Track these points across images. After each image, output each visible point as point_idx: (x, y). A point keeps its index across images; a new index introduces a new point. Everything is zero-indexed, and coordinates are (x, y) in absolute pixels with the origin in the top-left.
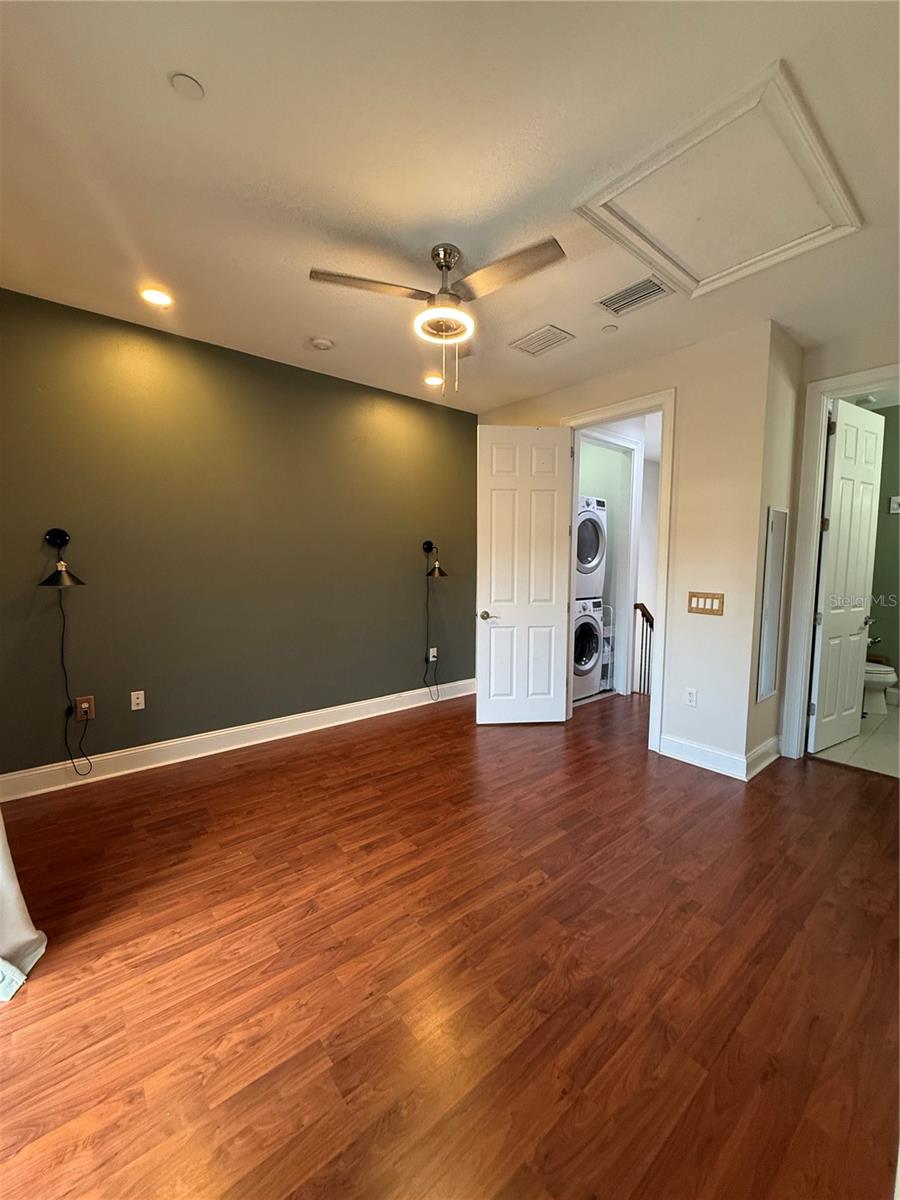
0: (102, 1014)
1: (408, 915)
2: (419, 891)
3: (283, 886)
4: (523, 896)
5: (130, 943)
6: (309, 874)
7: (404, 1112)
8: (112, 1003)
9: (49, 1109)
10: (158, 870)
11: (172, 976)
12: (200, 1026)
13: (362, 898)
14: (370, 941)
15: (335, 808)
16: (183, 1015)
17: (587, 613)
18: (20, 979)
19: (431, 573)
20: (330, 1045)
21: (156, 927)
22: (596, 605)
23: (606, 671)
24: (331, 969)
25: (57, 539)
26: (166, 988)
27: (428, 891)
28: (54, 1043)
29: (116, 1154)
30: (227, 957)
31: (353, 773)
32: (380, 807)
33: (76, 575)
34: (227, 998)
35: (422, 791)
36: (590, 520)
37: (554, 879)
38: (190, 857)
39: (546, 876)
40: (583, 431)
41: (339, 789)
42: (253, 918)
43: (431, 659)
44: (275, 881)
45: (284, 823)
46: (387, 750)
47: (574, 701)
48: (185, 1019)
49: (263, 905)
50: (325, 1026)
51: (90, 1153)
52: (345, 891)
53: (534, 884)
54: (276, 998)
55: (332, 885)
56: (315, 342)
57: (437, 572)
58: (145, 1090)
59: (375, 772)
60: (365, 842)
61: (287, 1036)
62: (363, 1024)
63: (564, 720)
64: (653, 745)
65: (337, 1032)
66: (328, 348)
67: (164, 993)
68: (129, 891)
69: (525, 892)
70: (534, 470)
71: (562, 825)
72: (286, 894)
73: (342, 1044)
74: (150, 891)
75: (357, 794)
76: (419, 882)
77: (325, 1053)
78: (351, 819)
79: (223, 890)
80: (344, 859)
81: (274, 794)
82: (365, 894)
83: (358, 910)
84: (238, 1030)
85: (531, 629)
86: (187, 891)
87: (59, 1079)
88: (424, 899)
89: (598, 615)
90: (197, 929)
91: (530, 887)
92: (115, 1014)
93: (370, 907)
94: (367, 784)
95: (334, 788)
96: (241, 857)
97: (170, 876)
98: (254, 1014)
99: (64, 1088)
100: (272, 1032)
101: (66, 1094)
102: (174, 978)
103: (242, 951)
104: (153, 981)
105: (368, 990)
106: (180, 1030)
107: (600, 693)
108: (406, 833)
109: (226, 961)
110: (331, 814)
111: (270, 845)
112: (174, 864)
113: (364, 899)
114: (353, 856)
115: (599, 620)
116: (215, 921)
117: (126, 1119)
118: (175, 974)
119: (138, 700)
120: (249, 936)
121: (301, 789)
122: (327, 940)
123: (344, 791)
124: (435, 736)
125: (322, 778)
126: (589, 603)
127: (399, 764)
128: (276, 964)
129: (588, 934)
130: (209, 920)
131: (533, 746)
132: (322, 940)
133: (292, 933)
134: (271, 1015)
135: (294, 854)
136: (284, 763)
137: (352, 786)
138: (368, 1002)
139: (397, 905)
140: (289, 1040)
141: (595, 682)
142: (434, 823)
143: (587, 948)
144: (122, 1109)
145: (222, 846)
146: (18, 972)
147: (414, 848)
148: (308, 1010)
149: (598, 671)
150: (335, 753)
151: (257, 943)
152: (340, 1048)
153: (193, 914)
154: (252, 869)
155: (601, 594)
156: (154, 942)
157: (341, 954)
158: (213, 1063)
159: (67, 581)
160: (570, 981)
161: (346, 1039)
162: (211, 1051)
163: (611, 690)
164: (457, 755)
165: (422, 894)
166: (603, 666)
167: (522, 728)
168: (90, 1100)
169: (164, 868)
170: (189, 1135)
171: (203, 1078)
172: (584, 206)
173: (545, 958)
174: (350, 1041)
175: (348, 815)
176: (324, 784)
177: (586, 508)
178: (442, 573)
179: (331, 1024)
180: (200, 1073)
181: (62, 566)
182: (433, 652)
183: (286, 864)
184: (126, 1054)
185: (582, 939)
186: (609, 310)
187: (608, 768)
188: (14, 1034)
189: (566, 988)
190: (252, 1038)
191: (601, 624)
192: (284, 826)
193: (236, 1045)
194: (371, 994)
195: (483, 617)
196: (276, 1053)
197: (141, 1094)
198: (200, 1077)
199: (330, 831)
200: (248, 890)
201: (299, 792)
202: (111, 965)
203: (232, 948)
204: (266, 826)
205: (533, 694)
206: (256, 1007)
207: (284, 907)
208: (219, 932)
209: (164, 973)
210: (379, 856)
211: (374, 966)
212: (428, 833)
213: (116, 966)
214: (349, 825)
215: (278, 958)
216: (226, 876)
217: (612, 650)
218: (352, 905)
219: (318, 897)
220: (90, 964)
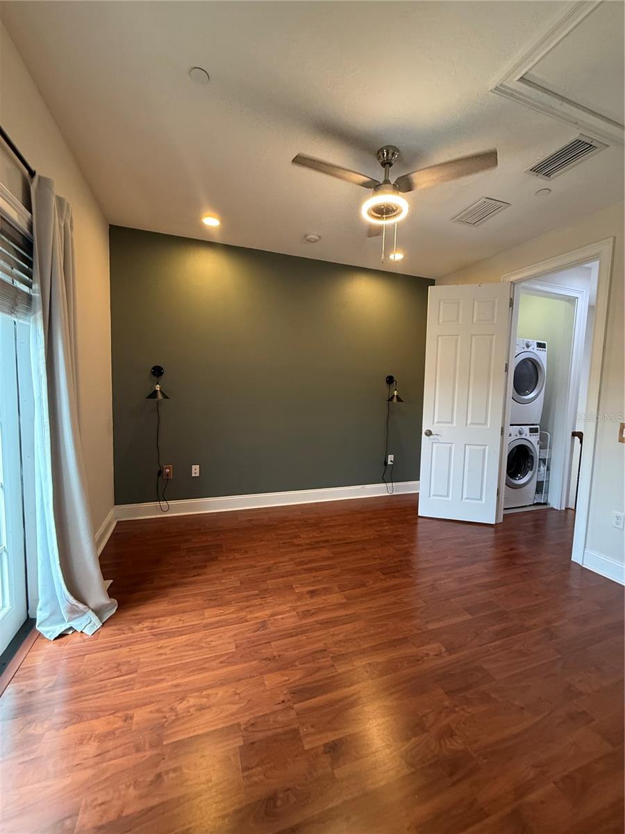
0: (129, 659)
1: (325, 650)
2: (338, 634)
3: (251, 606)
4: (418, 660)
5: (156, 620)
6: (270, 602)
7: (279, 803)
8: (136, 654)
9: (87, 708)
10: (184, 577)
11: (170, 648)
12: (175, 686)
13: (298, 628)
14: (295, 661)
15: (298, 560)
16: (169, 675)
17: (523, 436)
18: (99, 625)
19: (391, 399)
20: (246, 730)
21: (172, 613)
22: (533, 431)
23: (540, 487)
24: (262, 674)
25: (158, 372)
26: (165, 654)
27: (345, 636)
28: (102, 668)
29: (108, 751)
30: (204, 645)
31: (317, 537)
32: (329, 565)
33: (165, 393)
34: (196, 673)
35: (362, 559)
36: (529, 359)
37: (450, 654)
38: (204, 573)
39: (444, 650)
40: (524, 284)
41: (305, 547)
42: (227, 623)
43: (389, 463)
44: (247, 601)
45: (263, 563)
46: (345, 524)
47: (505, 509)
48: (170, 678)
49: (234, 616)
50: (247, 713)
51: (96, 744)
52: (288, 620)
53: (432, 653)
54: (223, 683)
55: (281, 614)
56: (308, 237)
57: (395, 400)
58: (135, 715)
59: (332, 540)
60: (311, 588)
61: (221, 712)
62: (271, 722)
63: (494, 523)
64: (576, 557)
65: (253, 721)
66: (317, 241)
67: (164, 657)
68: (166, 587)
69: (422, 658)
70: (475, 319)
71: (469, 610)
72: (251, 612)
73: (253, 732)
74: (176, 590)
75: (316, 553)
76: (341, 627)
77: (240, 734)
78: (306, 570)
79: (216, 600)
80: (293, 597)
81: (263, 543)
82: (301, 626)
83: (292, 636)
84: (194, 697)
85: (467, 446)
86: (196, 595)
87: (97, 691)
88: (341, 641)
89: (534, 439)
90: (192, 621)
91: (428, 655)
92: (135, 661)
93: (300, 636)
94: (324, 547)
95: (302, 546)
96: (232, 581)
97: (191, 583)
98: (208, 689)
99: (98, 698)
100: (213, 705)
101: (97, 702)
102: (172, 649)
103: (213, 644)
104: (161, 647)
105: (282, 698)
106: (165, 684)
107: (534, 505)
108: (342, 588)
109: (203, 647)
110: (295, 563)
111: (252, 576)
112: (195, 576)
113: (300, 630)
114: (300, 597)
115: (535, 444)
116: (204, 618)
117: (120, 730)
118: (172, 647)
119: (195, 470)
120: (221, 634)
121: (281, 542)
122: (266, 652)
123: (308, 549)
124: (384, 520)
125: (296, 537)
126: (526, 429)
127: (351, 536)
128: (229, 660)
129: (468, 710)
130: (203, 617)
131: (462, 540)
132: (263, 651)
133: (246, 640)
134: (217, 693)
135: (263, 586)
136: (276, 523)
137: (314, 546)
138: (280, 707)
139: (320, 641)
140: (221, 715)
141: (529, 496)
142: (364, 585)
143: (464, 723)
144: (120, 724)
145: (224, 570)
146: (98, 620)
147: (345, 601)
148: (240, 698)
149: (533, 485)
150: (310, 521)
151: (224, 641)
152: (251, 734)
153: (194, 610)
154: (237, 590)
155: (539, 422)
156: (169, 623)
157: (272, 665)
158: (174, 714)
159: (160, 396)
160: (441, 747)
161: (257, 729)
162: (176, 705)
163: (545, 504)
164: (396, 536)
165: (340, 637)
166: (538, 482)
167: (455, 524)
168: (106, 711)
169: (188, 577)
170: (148, 757)
171: (166, 721)
172: (501, 85)
173: (424, 719)
174: (259, 731)
175: (306, 567)
176: (296, 541)
177: (526, 349)
178: (399, 399)
179: (251, 714)
180: (165, 717)
181: (158, 387)
182: (391, 458)
183: (257, 592)
184: (133, 689)
185: (462, 712)
186: (540, 175)
187: (526, 570)
188: (87, 656)
189: (436, 752)
190: (201, 705)
191: (537, 447)
192: (263, 565)
193: (191, 706)
194: (283, 702)
195: (426, 434)
196: (210, 722)
197: (132, 718)
198: (165, 720)
199: (292, 575)
200: (228, 603)
201: (279, 544)
202: (143, 631)
203: (208, 640)
204: (253, 563)
205: (466, 498)
206: (209, 685)
207: (247, 621)
208: (205, 627)
209: (168, 644)
210: (319, 601)
211: (291, 681)
212: (358, 591)
213: (146, 631)
214: (305, 573)
215: (233, 655)
216: (221, 590)
217: (548, 469)
218: (290, 631)
219: (270, 620)
220: (133, 626)
